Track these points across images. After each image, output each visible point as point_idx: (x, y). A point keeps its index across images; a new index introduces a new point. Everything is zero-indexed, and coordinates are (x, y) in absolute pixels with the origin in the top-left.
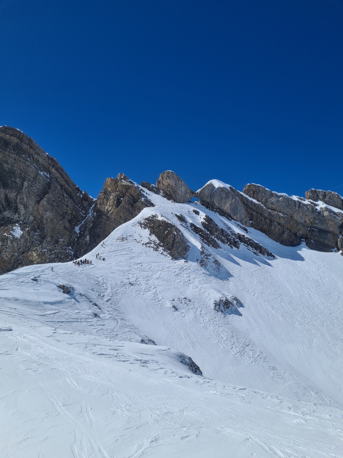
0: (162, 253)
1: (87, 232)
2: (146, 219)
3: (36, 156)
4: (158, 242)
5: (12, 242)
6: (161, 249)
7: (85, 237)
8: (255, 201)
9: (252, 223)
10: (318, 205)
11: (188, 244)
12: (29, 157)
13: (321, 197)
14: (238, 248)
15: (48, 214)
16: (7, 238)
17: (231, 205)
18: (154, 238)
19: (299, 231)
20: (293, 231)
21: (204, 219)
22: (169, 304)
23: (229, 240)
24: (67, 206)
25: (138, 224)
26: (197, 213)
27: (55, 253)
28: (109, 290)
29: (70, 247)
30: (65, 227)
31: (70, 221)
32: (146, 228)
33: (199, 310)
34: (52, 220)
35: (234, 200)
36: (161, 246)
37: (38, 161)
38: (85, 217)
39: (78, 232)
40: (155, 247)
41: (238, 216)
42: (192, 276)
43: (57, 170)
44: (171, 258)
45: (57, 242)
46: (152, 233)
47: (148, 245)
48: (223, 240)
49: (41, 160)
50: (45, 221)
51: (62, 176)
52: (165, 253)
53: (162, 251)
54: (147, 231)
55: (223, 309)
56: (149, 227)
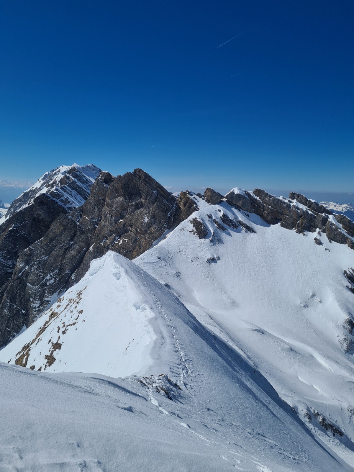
0: (196, 236)
1: (172, 217)
2: (193, 219)
3: (152, 184)
4: (195, 231)
5: (144, 224)
6: (196, 234)
7: (171, 219)
8: (258, 198)
9: (254, 211)
10: (293, 203)
11: (208, 232)
12: (149, 185)
13: (296, 198)
14: (237, 229)
15: (157, 211)
16: (143, 222)
17: (242, 202)
18: (194, 229)
19: (278, 217)
20: (275, 217)
21: (222, 215)
22: (190, 260)
23: (233, 225)
24: (164, 206)
25: (189, 221)
26: (220, 211)
27: (160, 227)
28: (172, 255)
29: (166, 223)
30: (164, 215)
31: (165, 213)
32: (192, 224)
33: (200, 262)
34: (158, 213)
35: (244, 200)
36: (196, 233)
37: (153, 186)
38: (172, 208)
39: (169, 216)
40: (194, 233)
41: (246, 208)
42: (204, 247)
43: (160, 189)
44: (199, 238)
45: (160, 222)
46: (194, 226)
47: (191, 232)
48: (230, 225)
49: (154, 185)
50: (155, 214)
51: (163, 191)
52: (197, 236)
53: (196, 235)
54: (192, 225)
55: (210, 262)
56: (194, 223)
